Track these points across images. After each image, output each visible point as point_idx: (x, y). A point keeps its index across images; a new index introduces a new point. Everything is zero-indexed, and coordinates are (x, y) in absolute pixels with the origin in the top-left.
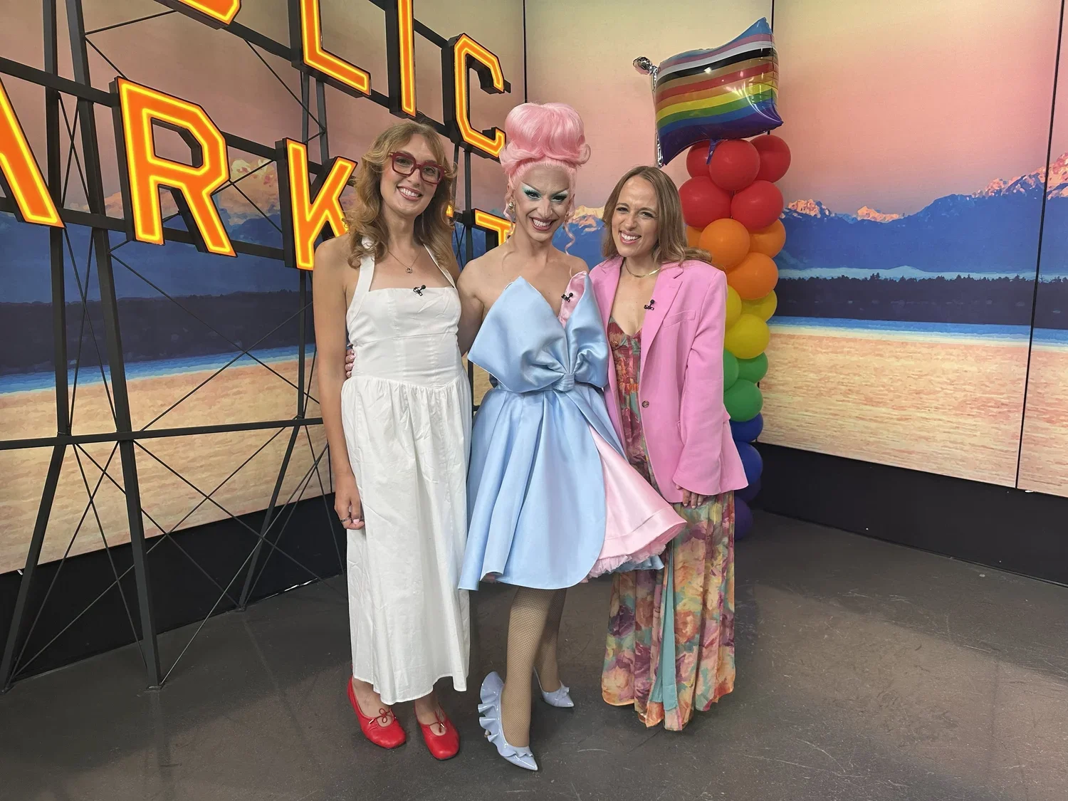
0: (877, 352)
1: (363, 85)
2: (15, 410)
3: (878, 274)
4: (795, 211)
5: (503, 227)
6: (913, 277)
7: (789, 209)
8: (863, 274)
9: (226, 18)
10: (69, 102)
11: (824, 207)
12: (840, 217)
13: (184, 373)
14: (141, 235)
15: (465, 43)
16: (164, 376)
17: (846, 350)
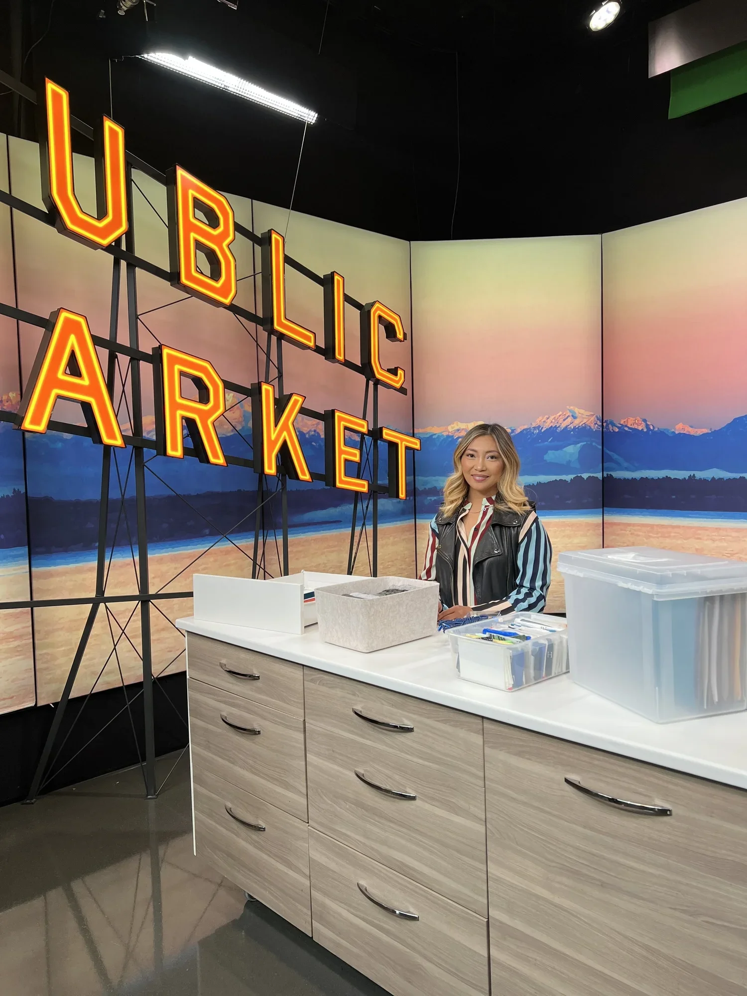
0: (696, 536)
1: (310, 341)
2: (58, 579)
3: (694, 475)
4: (626, 426)
5: (402, 440)
6: (721, 477)
7: (621, 424)
8: (681, 475)
9: (227, 301)
10: (123, 360)
11: (648, 423)
12: (662, 430)
13: (170, 553)
14: (170, 452)
15: (378, 307)
16: (156, 555)
17: (672, 534)
